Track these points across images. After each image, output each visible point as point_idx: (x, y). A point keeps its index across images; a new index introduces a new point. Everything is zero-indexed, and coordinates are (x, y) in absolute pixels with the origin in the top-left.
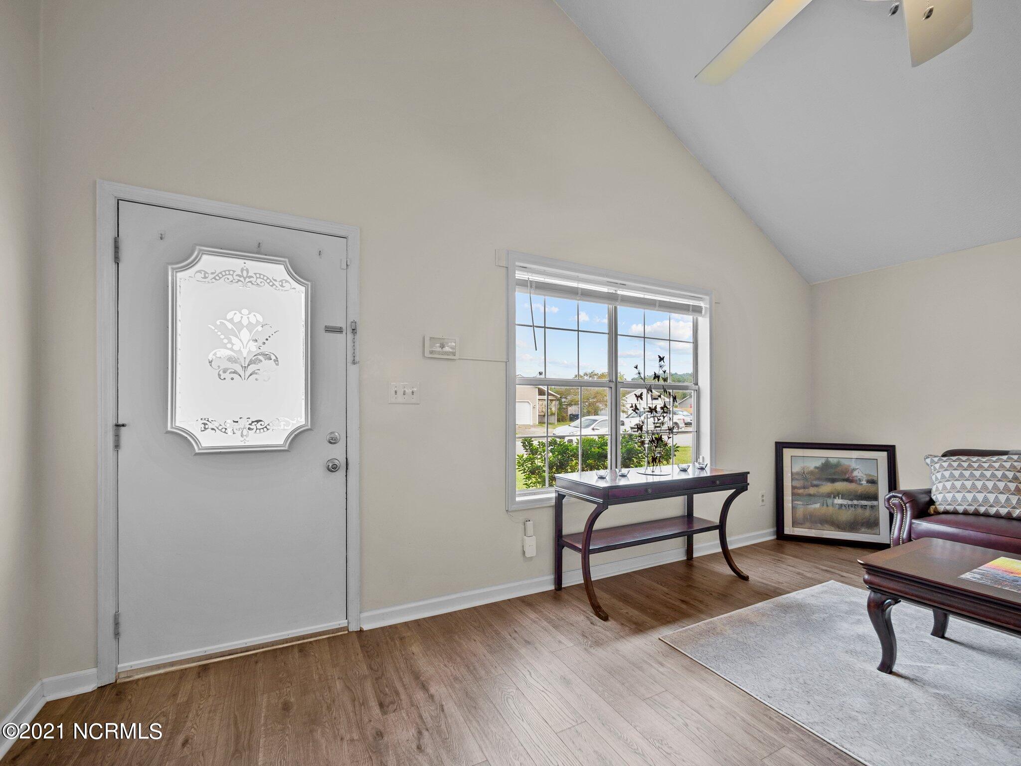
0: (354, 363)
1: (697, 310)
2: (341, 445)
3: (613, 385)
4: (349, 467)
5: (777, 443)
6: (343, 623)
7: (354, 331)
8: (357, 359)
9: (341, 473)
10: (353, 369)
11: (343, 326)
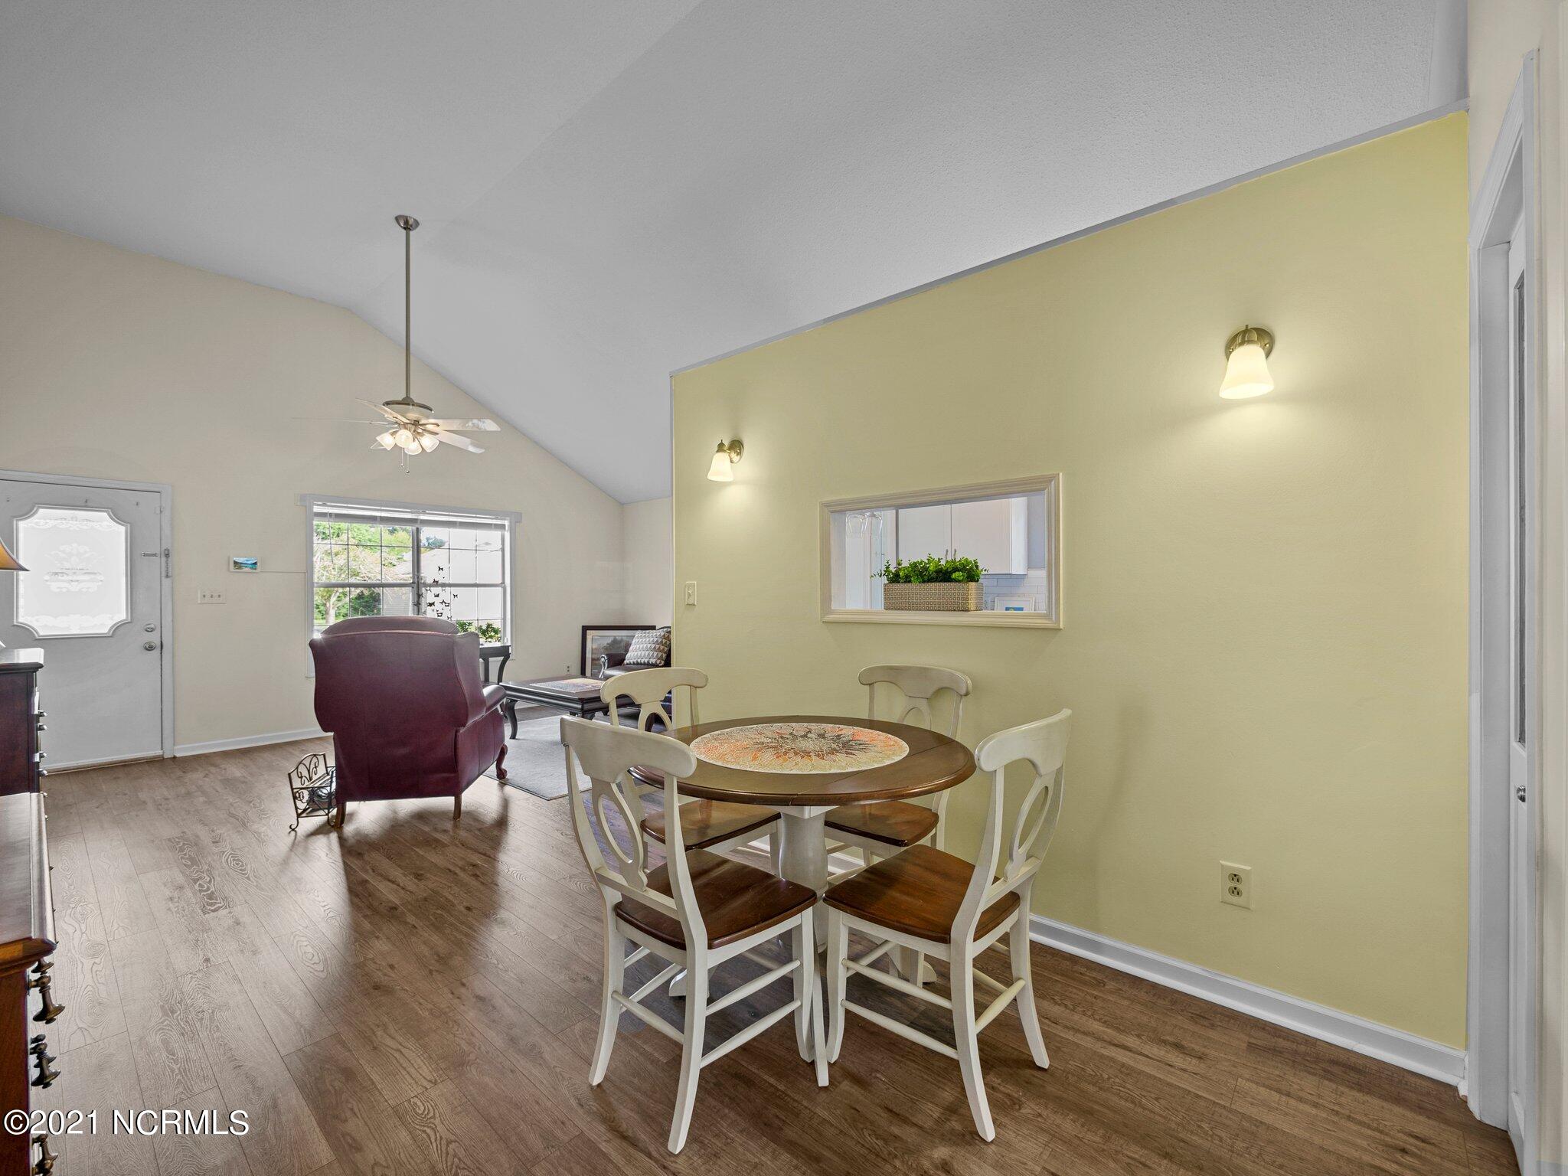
0: (167, 576)
1: (503, 527)
2: (157, 633)
3: (415, 586)
4: (164, 647)
5: (583, 627)
6: (159, 752)
7: (167, 556)
8: (170, 574)
9: (156, 653)
10: (166, 582)
11: (158, 552)
